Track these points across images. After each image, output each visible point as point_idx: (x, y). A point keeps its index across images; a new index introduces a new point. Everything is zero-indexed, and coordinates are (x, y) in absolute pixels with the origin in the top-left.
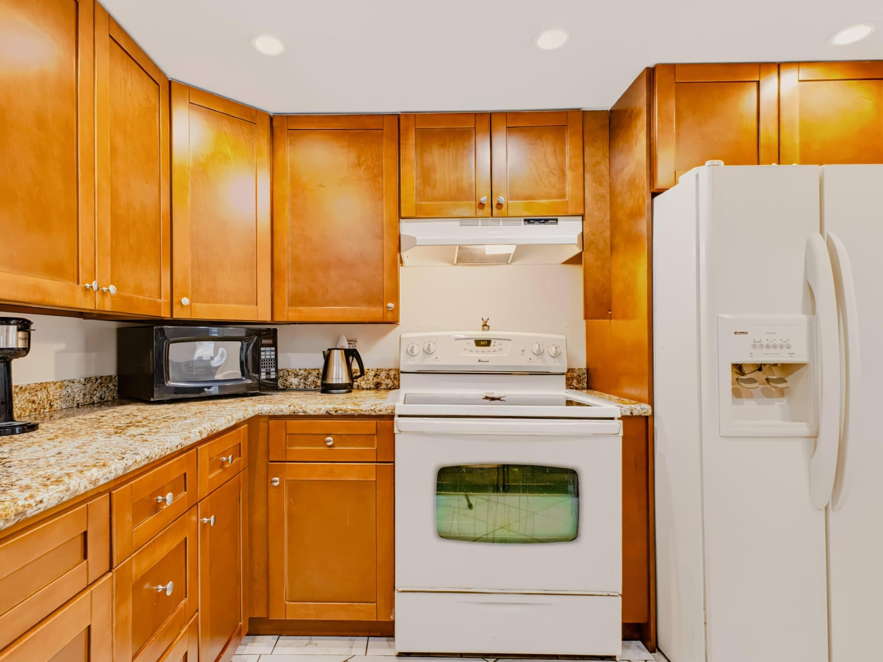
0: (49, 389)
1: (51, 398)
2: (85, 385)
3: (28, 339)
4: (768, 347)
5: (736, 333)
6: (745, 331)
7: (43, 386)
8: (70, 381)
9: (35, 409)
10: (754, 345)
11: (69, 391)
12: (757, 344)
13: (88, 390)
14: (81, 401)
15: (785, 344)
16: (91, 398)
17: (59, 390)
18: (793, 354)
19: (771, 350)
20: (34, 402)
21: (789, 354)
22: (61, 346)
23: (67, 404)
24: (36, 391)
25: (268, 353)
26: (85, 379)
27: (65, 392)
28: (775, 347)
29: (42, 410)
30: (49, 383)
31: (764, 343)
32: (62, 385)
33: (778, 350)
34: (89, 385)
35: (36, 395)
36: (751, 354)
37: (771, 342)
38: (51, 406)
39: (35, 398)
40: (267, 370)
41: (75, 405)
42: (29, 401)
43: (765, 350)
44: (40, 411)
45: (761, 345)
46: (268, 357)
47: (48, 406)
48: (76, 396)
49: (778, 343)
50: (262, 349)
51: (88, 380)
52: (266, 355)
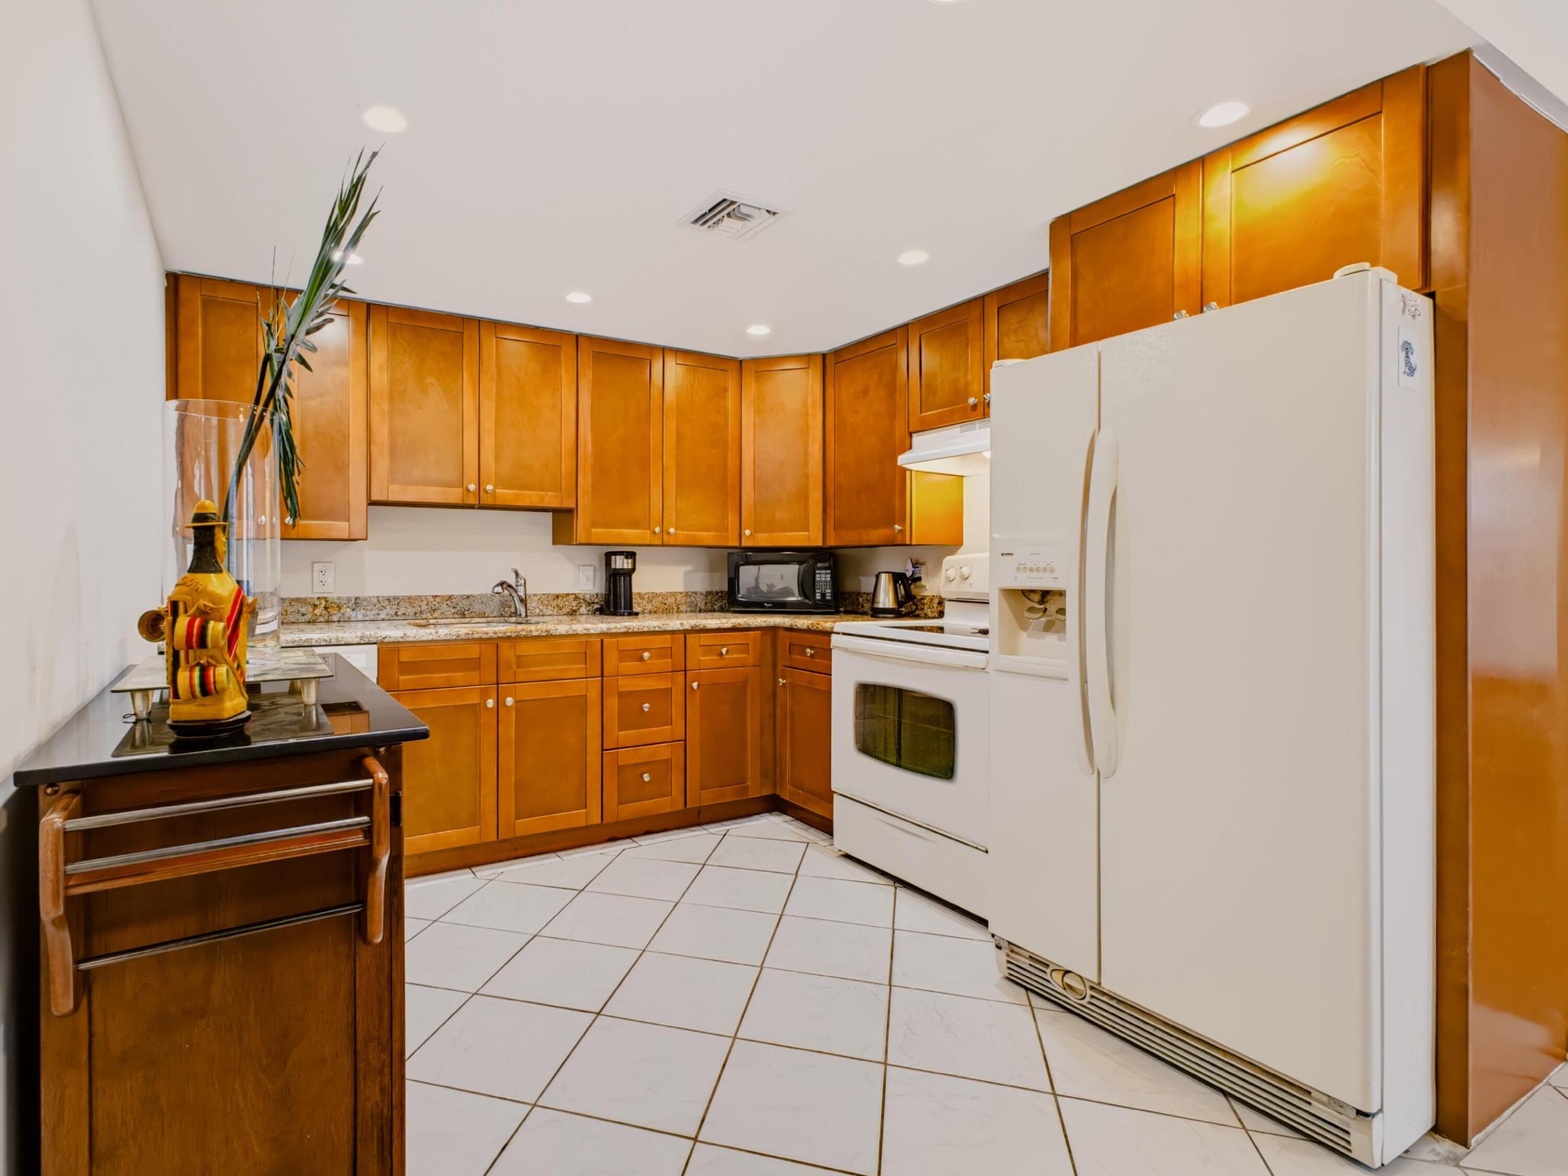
0: (677, 596)
1: (678, 603)
2: (706, 596)
3: (634, 564)
4: (1031, 570)
5: (1002, 555)
6: (1011, 552)
7: (673, 594)
8: (693, 593)
9: (667, 609)
10: (1018, 568)
11: (693, 599)
12: (1022, 566)
13: (709, 600)
14: (703, 608)
15: (1048, 567)
16: (712, 606)
17: (684, 598)
18: (1057, 578)
19: (1035, 574)
20: (665, 604)
21: (1053, 578)
22: (689, 568)
23: (691, 608)
24: (667, 597)
25: (823, 576)
26: (707, 592)
27: (689, 600)
28: (1038, 570)
29: (671, 610)
30: (677, 593)
31: (1028, 566)
32: (687, 594)
33: (1041, 574)
34: (710, 597)
35: (667, 599)
36: (1016, 578)
37: (1035, 564)
38: (678, 608)
39: (666, 602)
40: (822, 591)
41: (698, 610)
42: (662, 603)
43: (1029, 574)
44: (670, 610)
45: (1025, 568)
46: (823, 579)
47: (676, 608)
48: (699, 603)
49: (1042, 565)
50: (817, 572)
51: (709, 593)
52: (826, 577)
